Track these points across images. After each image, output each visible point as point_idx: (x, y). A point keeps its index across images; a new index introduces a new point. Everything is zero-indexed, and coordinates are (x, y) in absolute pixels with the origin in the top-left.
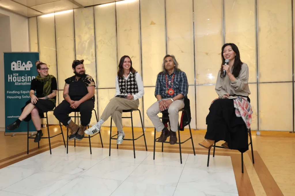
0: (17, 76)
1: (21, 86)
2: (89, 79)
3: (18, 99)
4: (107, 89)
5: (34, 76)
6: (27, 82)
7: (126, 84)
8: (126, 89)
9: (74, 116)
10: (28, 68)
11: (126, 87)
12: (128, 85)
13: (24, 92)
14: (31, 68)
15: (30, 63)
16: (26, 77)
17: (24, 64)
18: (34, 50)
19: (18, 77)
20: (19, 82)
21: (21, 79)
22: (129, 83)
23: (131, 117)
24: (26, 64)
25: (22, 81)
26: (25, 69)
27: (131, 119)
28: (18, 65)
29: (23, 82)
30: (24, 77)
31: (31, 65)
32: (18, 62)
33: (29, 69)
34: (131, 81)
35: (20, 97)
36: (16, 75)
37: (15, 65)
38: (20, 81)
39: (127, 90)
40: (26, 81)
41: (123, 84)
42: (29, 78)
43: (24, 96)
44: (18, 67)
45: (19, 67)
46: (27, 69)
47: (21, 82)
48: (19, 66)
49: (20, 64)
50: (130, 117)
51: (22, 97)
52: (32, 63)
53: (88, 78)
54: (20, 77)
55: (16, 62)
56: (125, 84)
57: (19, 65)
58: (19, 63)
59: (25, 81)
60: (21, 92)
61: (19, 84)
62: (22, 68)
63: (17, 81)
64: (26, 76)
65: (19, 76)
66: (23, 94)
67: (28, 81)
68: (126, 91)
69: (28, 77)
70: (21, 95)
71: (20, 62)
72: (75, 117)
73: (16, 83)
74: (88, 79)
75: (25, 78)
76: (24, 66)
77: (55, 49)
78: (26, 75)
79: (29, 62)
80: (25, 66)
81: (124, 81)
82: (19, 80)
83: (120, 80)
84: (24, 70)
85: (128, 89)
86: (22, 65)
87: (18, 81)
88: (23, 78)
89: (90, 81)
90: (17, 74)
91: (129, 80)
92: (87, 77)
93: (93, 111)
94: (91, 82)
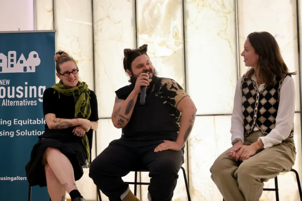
0: (6, 87)
1: (15, 107)
2: (171, 86)
3: (8, 137)
4: (213, 117)
5: (43, 86)
6: (29, 99)
7: (257, 101)
8: (255, 116)
9: (134, 181)
10: (31, 67)
11: (256, 109)
12: (260, 106)
13: (21, 123)
14: (36, 67)
15: (35, 56)
16: (26, 88)
17: (22, 57)
18: (44, 26)
19: (9, 88)
20: (11, 99)
21: (16, 93)
22: (264, 101)
23: (276, 190)
24: (27, 57)
25: (18, 96)
26: (25, 68)
27: (274, 192)
28: (9, 60)
29: (20, 99)
30: (22, 88)
31: (37, 61)
32: (10, 53)
33: (33, 70)
34: (268, 97)
35: (12, 134)
36: (5, 83)
37: (3, 61)
38: (13, 96)
39: (259, 119)
40: (26, 96)
41: (251, 101)
42: (33, 90)
43: (20, 132)
44: (9, 66)
45: (12, 66)
46: (29, 71)
47: (16, 99)
48: (12, 63)
49: (15, 58)
50: (274, 187)
51: (15, 133)
52: (39, 57)
53: (166, 84)
54: (13, 88)
55: (7, 55)
56: (255, 102)
57: (12, 60)
58: (12, 55)
59: (24, 97)
60: (15, 122)
61: (12, 103)
62: (18, 68)
63: (6, 97)
64: (26, 85)
65: (11, 85)
66: (18, 127)
67: (31, 96)
68: (255, 120)
69: (31, 88)
70: (13, 128)
71: (14, 53)
72: (136, 183)
73: (4, 100)
74: (169, 87)
75: (23, 91)
76: (22, 62)
77: (91, 24)
78: (26, 83)
79: (33, 53)
80: (26, 63)
81: (253, 92)
82: (11, 94)
83: (246, 91)
84: (22, 71)
85: (259, 115)
86: (19, 61)
87: (9, 96)
88: (20, 90)
89: (173, 90)
90: (8, 82)
91: (265, 93)
92: (163, 83)
93: (180, 173)
94: (177, 92)
